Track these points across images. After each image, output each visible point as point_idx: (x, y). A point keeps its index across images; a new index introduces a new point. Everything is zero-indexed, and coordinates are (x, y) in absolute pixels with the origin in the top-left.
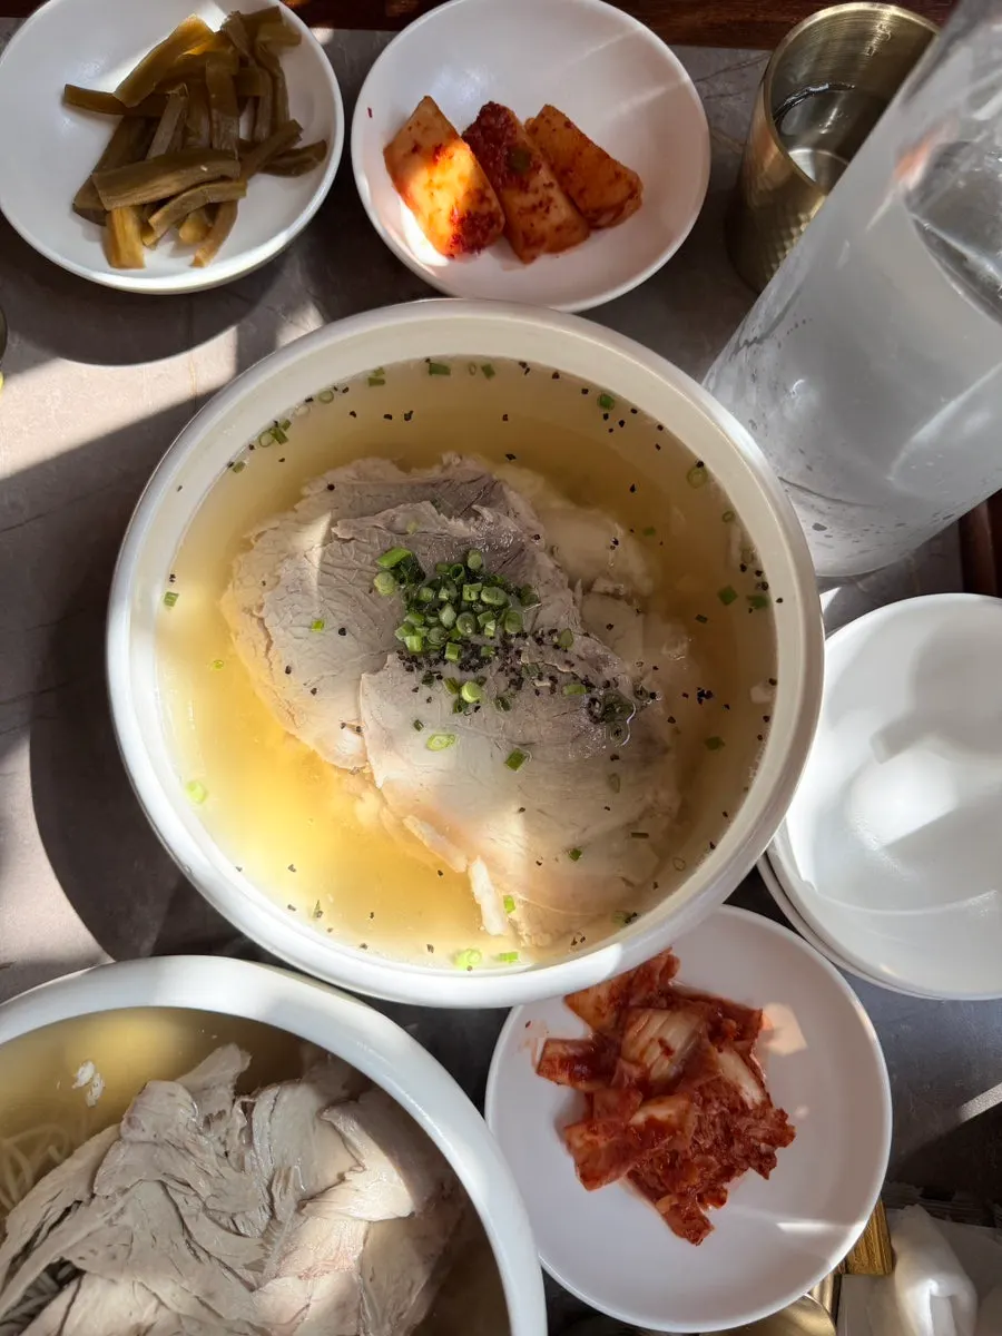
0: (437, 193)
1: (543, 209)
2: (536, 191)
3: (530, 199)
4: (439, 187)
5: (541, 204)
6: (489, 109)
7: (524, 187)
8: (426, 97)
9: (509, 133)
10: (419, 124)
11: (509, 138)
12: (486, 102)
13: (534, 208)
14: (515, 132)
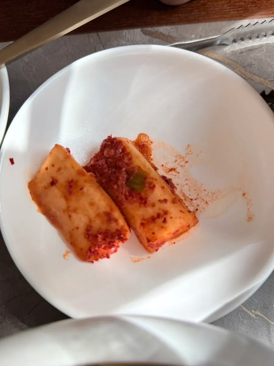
0: (74, 215)
1: (161, 220)
2: (153, 205)
3: (150, 212)
4: (75, 211)
5: (159, 216)
6: (109, 143)
7: (144, 201)
8: (57, 145)
9: (126, 160)
10: (53, 166)
11: (127, 164)
12: (106, 138)
13: (153, 219)
14: (130, 159)
